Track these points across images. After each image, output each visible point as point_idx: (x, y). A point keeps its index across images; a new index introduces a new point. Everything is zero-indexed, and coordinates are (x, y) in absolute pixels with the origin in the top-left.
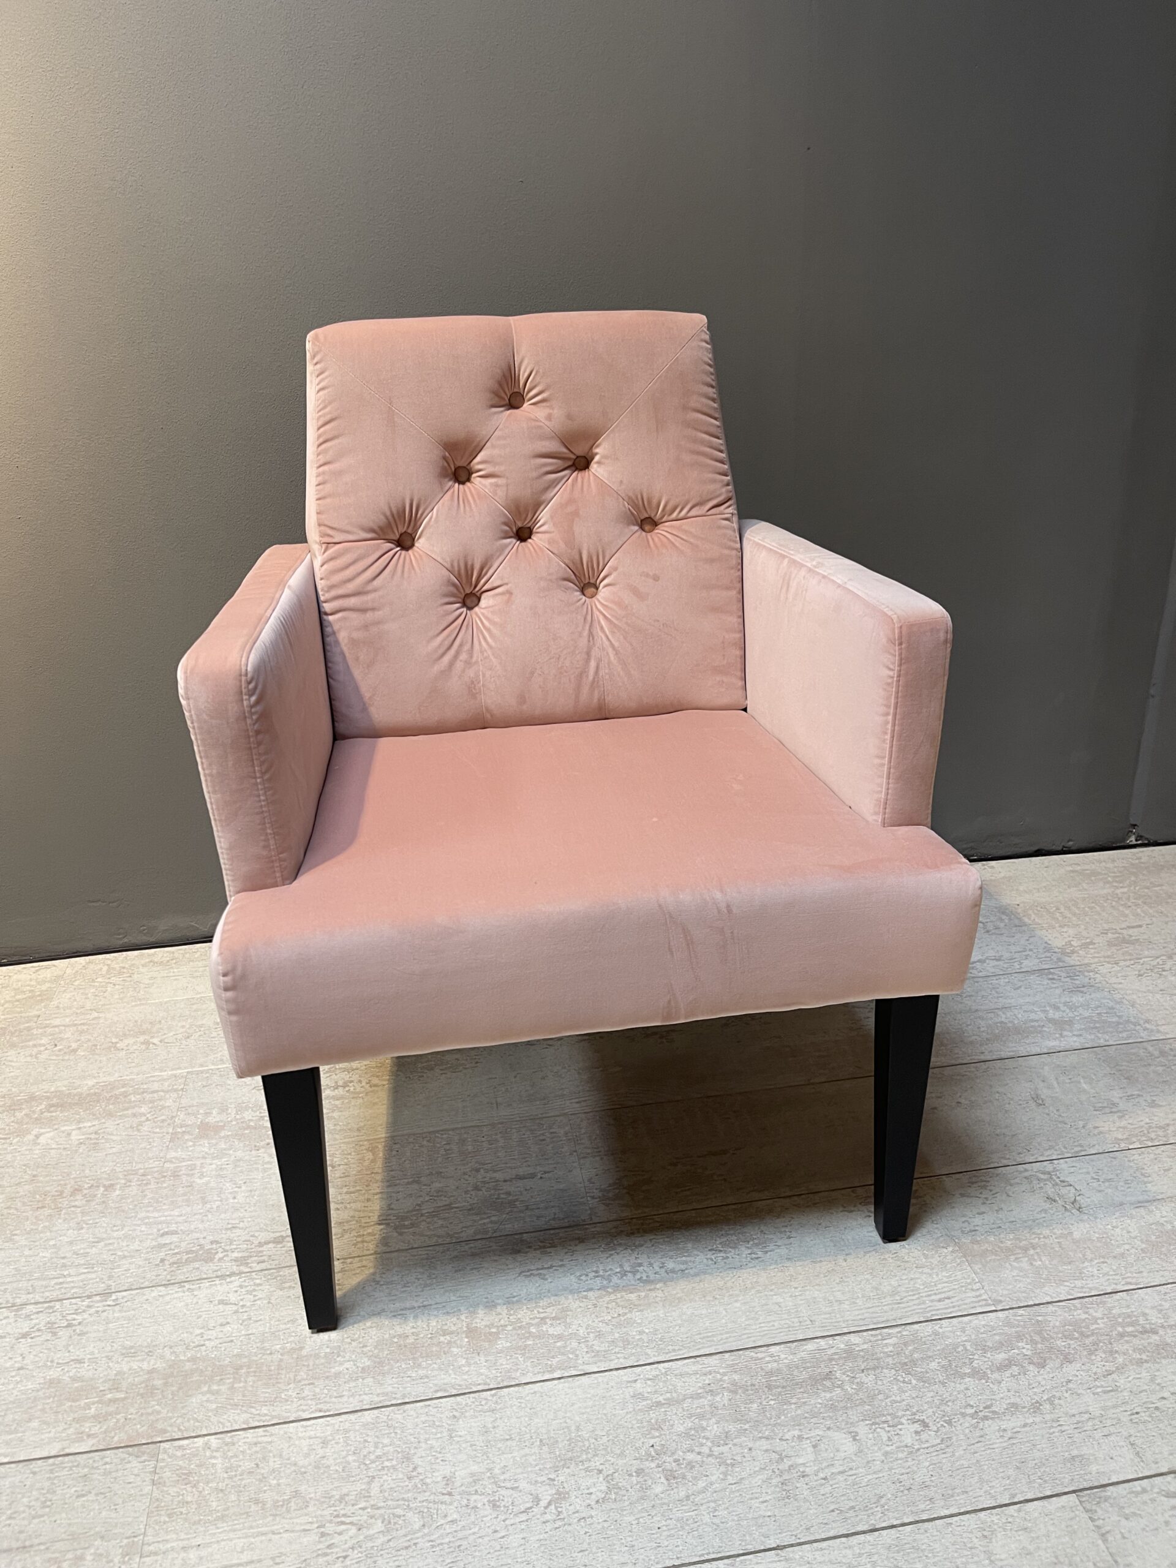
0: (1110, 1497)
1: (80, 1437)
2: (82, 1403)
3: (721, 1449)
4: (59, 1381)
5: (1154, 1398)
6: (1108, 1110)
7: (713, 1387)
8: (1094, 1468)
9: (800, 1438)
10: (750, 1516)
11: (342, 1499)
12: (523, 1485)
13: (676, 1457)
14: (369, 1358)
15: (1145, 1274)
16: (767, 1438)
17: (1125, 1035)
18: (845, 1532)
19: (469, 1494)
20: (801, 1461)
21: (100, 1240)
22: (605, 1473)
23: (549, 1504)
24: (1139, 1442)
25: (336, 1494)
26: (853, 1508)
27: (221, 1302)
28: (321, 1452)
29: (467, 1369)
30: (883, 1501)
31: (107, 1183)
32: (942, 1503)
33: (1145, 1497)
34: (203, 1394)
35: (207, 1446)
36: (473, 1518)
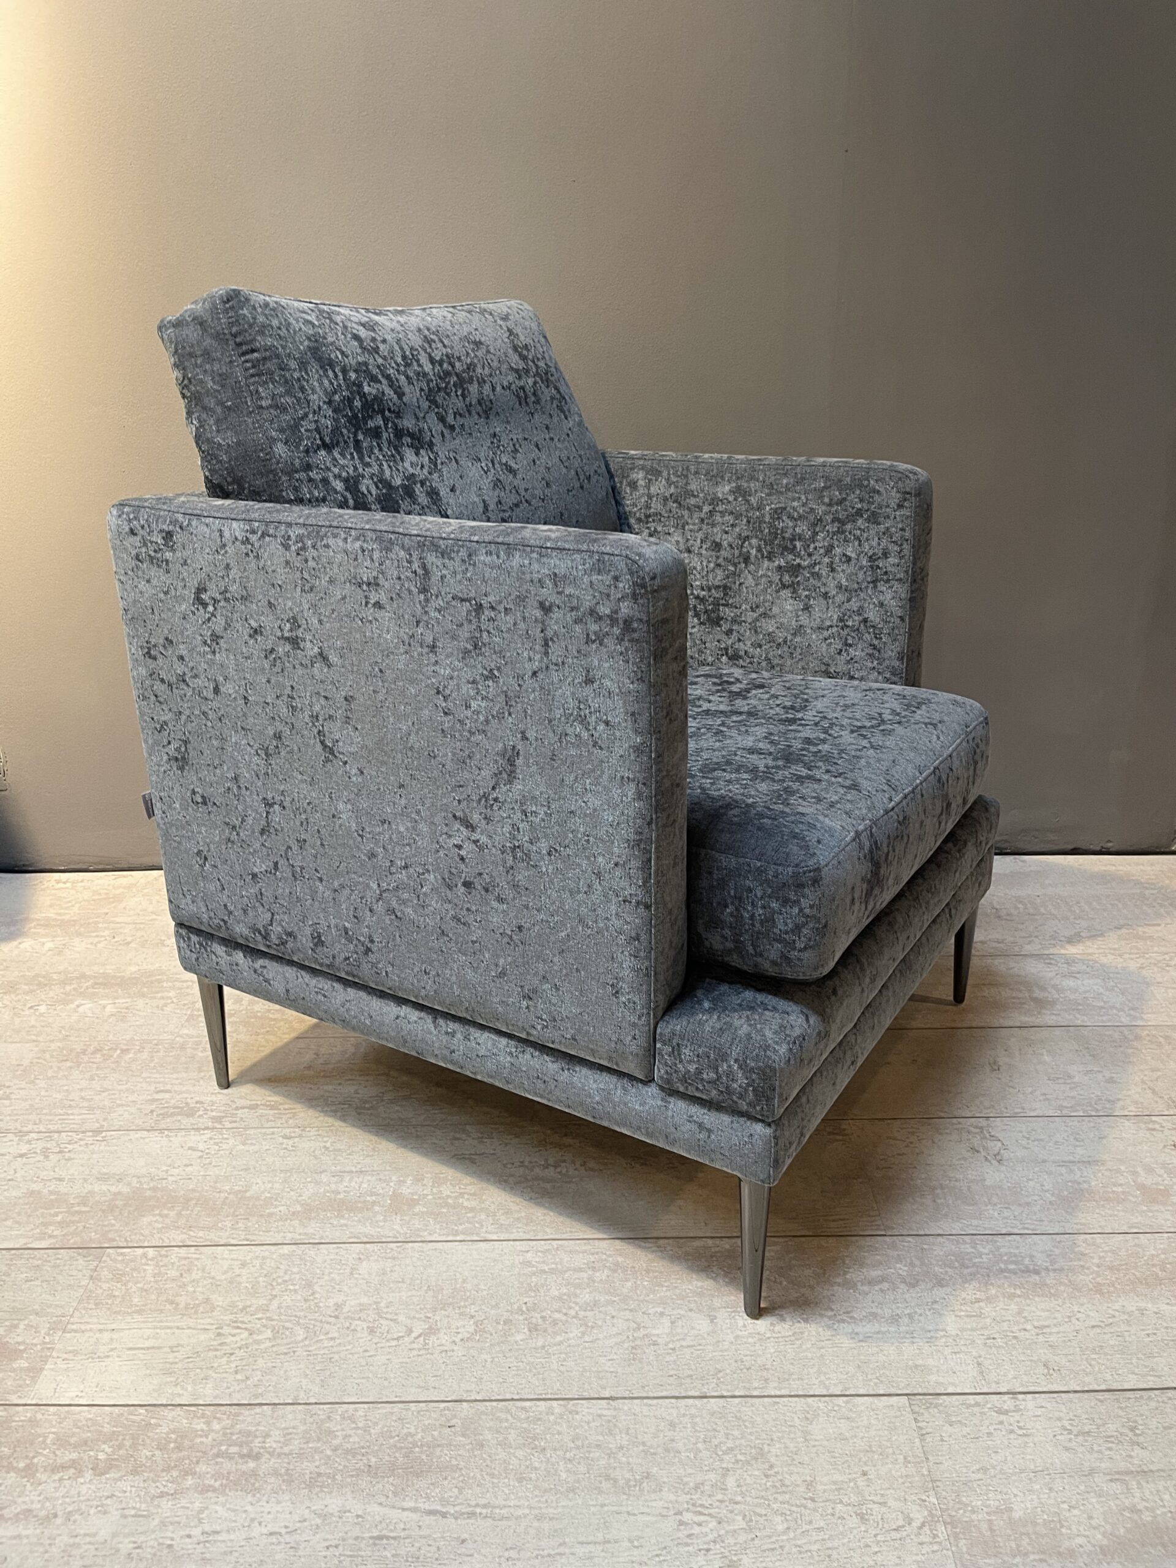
0: (941, 1405)
1: (43, 1236)
2: (52, 1211)
3: (588, 1313)
4: (39, 1192)
5: (1015, 1329)
6: (1061, 1081)
7: (597, 1265)
8: (933, 1378)
9: (662, 1314)
10: (594, 1369)
11: (244, 1308)
12: (401, 1318)
13: (544, 1314)
14: (302, 1205)
15: (1046, 1223)
16: (631, 1311)
17: (1104, 1018)
18: (677, 1394)
19: (353, 1319)
20: (656, 1332)
21: (106, 1090)
22: (477, 1318)
23: (420, 1336)
24: (986, 1363)
25: (240, 1305)
26: (690, 1376)
27: (190, 1148)
28: (238, 1271)
29: (381, 1224)
30: (720, 1375)
31: (125, 1047)
32: (776, 1385)
33: (976, 1409)
34: (154, 1215)
35: (145, 1255)
36: (350, 1338)
